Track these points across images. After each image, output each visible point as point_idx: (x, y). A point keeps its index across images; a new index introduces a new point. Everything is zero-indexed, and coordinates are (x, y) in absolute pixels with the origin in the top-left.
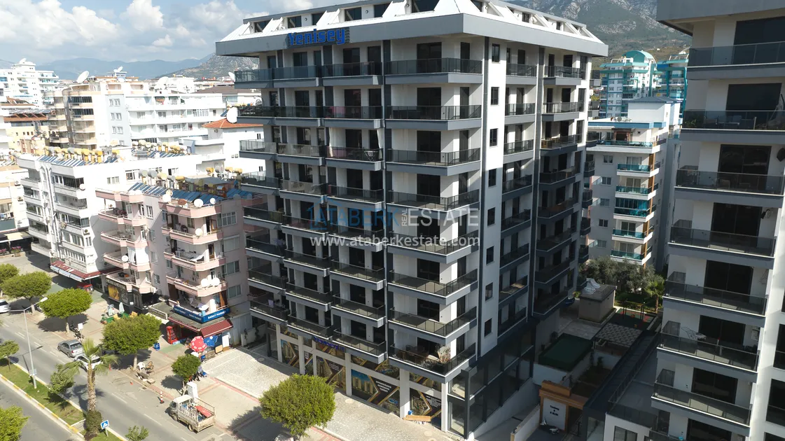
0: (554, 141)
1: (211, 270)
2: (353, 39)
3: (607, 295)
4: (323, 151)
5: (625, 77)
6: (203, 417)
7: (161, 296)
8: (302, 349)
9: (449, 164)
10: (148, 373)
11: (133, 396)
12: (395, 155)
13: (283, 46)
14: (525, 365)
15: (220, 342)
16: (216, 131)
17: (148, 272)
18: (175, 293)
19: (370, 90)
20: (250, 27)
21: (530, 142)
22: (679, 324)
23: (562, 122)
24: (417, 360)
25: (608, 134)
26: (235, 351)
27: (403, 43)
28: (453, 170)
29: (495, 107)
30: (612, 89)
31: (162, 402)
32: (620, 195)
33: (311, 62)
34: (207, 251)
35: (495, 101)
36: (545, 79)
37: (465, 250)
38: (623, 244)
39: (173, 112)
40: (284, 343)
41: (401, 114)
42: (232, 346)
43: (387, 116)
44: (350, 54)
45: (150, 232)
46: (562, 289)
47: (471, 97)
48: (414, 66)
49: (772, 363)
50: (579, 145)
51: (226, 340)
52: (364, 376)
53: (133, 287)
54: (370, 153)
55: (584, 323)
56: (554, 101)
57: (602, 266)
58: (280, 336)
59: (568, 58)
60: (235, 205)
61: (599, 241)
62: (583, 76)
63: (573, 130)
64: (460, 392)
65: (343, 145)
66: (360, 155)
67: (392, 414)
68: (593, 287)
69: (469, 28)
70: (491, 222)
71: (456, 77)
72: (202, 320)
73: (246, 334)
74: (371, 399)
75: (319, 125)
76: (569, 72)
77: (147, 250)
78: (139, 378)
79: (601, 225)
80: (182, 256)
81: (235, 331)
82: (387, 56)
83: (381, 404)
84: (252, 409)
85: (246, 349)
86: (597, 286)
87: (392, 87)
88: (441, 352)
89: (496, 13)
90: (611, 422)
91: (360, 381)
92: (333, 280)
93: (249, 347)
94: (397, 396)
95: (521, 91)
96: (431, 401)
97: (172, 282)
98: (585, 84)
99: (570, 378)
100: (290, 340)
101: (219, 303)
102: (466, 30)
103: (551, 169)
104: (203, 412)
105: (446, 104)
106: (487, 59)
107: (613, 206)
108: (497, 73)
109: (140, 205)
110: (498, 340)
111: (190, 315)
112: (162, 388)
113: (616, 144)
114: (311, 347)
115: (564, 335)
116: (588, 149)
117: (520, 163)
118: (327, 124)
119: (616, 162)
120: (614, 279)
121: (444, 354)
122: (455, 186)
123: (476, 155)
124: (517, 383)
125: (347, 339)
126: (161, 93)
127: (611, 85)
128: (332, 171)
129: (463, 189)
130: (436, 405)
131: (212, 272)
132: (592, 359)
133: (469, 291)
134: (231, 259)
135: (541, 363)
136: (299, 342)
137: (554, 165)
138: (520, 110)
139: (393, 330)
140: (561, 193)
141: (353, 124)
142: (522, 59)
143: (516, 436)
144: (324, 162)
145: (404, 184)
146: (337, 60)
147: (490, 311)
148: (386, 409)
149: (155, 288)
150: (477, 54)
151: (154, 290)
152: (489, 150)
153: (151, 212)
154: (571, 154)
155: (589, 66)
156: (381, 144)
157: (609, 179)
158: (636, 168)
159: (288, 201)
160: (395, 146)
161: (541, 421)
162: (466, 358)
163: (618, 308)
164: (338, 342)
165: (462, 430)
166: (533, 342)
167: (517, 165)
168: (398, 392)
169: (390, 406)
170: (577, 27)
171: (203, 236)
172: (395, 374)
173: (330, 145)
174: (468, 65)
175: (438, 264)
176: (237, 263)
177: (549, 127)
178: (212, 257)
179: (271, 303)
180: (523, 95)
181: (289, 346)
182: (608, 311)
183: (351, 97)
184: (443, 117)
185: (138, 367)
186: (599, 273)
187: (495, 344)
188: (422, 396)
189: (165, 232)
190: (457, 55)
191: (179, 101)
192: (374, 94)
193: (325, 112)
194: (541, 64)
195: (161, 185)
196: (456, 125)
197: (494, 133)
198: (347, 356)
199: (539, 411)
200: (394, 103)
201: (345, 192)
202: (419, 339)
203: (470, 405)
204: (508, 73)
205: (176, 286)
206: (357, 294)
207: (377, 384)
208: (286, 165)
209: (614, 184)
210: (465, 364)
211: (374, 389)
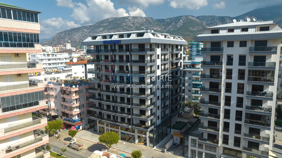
0: (174, 68)
2: (122, 43)
3: (191, 111)
4: (113, 71)
5: (197, 46)
6: (80, 146)
7: (58, 116)
8: (106, 128)
9: (147, 74)
10: (59, 137)
11: (56, 143)
12: (133, 72)
13: (102, 44)
14: (169, 129)
15: (79, 128)
16: (70, 65)
17: (54, 109)
18: (64, 114)
19: (126, 55)
20: (91, 38)
21: (168, 68)
22: (204, 111)
23: (176, 63)
24: (140, 126)
25: (190, 65)
26: (84, 131)
27: (135, 44)
28: (148, 76)
29: (158, 60)
30: (194, 50)
31: (65, 144)
32: (193, 82)
33: (109, 48)
34: (75, 101)
35: (158, 58)
36: (171, 52)
37: (152, 96)
38: (195, 97)
39: (53, 59)
40: (99, 127)
41: (135, 62)
42: (83, 129)
43: (131, 62)
44: (121, 47)
45: (55, 97)
46: (178, 108)
47: (152, 57)
48: (138, 50)
49: (223, 118)
50: (181, 69)
51: (81, 127)
52: (124, 134)
53: (49, 114)
54: (127, 72)
55: (185, 119)
56: (173, 57)
57: (190, 103)
58: (98, 125)
59: (177, 46)
60: (83, 87)
61: (189, 96)
62: (181, 50)
63: (179, 65)
64: (151, 135)
65: (118, 70)
66: (124, 72)
67: (133, 143)
68: (187, 109)
70: (158, 89)
71: (149, 53)
72: (74, 121)
73: (87, 125)
74: (126, 140)
75: (112, 64)
76: (177, 50)
77: (54, 102)
78: (56, 139)
79: (189, 91)
80: (67, 103)
81: (83, 125)
82: (131, 47)
83: (129, 141)
84: (93, 145)
85: (87, 130)
86: (189, 109)
87: (132, 55)
88: (147, 124)
89: (158, 37)
90: (190, 137)
91: (123, 135)
92: (116, 106)
93: (88, 129)
94: (134, 138)
95: (165, 55)
96: (144, 138)
97: (63, 111)
98: (182, 52)
99: (181, 132)
100: (101, 126)
101: (78, 117)
102: (151, 42)
104: (80, 145)
105: (146, 59)
106: (156, 48)
107: (192, 86)
108: (159, 51)
109: (52, 88)
110: (161, 121)
111: (70, 120)
112: (64, 141)
113: (192, 68)
115: (179, 122)
116: (184, 70)
117: (165, 74)
118: (115, 64)
119: (192, 73)
120: (193, 107)
123: (154, 72)
124: (167, 135)
125: (120, 123)
126: (48, 53)
130: (145, 139)
131: (76, 107)
132: (187, 127)
133: (153, 107)
134: (82, 104)
135: (173, 129)
136: (105, 126)
137: (174, 74)
138: (165, 60)
139: (133, 119)
140: (176, 82)
141: (121, 64)
142: (165, 47)
143: (167, 145)
144: (114, 74)
146: (117, 48)
147: (159, 113)
148: (131, 142)
150: (154, 47)
151: (56, 114)
152: (157, 71)
153: (56, 90)
154: (179, 71)
155: (183, 47)
156: (130, 69)
157: (191, 78)
158: (198, 75)
159: (102, 85)
160: (133, 70)
161: (173, 142)
162: (153, 126)
163: (195, 115)
164: (117, 124)
165: (152, 146)
166: (171, 123)
168: (135, 137)
169: (132, 141)
170: (179, 38)
171: (74, 96)
172: (134, 132)
173: (115, 70)
174: (151, 50)
175: (145, 100)
176: (83, 104)
177: (172, 64)
178: (77, 103)
179: (96, 115)
180: (165, 56)
182: (191, 116)
183: (121, 57)
184: (146, 62)
185: (55, 136)
186: (189, 105)
188: (141, 137)
189: (62, 96)
190: (149, 47)
191: (54, 56)
192: (127, 57)
193: (114, 61)
194: (170, 48)
195: (58, 82)
196: (149, 64)
197: (158, 66)
198: (120, 127)
199: (173, 140)
200: (133, 59)
201: (119, 82)
202: (140, 120)
203: (154, 138)
204: (161, 51)
205: (65, 112)
206: (123, 109)
207: (128, 135)
208: (102, 75)
209: (192, 79)
210: (153, 127)
211: (128, 137)
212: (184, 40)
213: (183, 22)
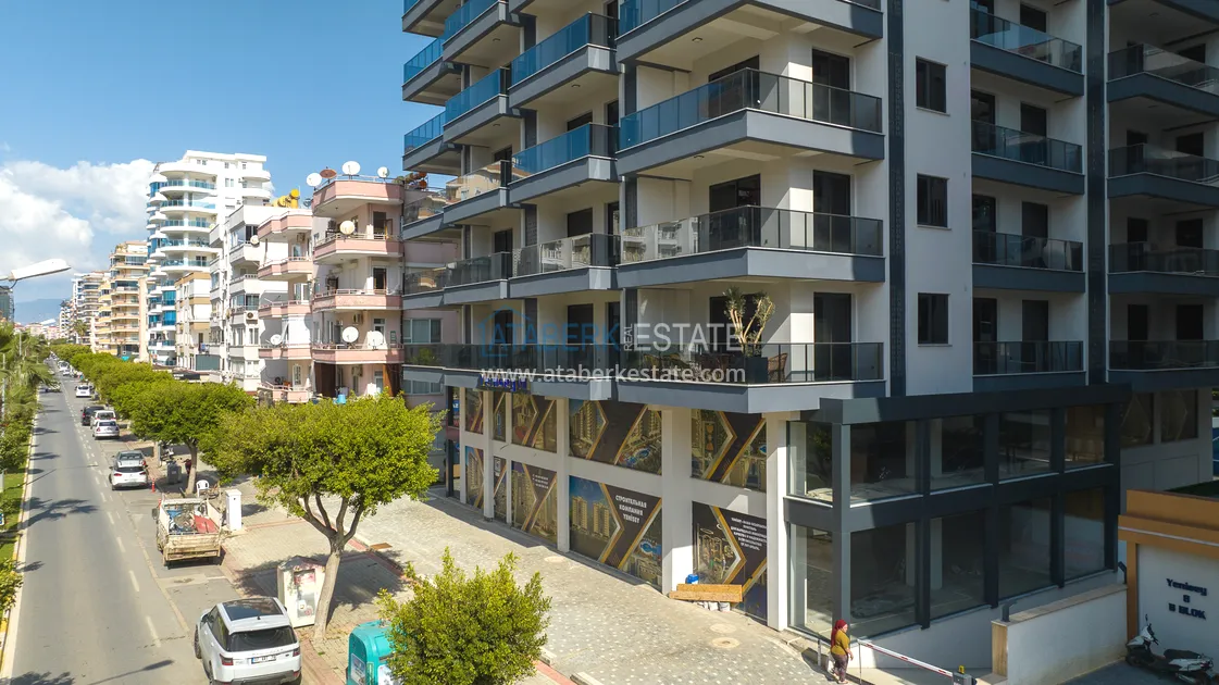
8: (489, 450)
52: (593, 489)
58: (464, 439)
67: (646, 588)
74: (605, 556)
83: (624, 565)
91: (584, 509)
100: (476, 442)
110: (978, 381)
114: (505, 440)
130: (755, 544)
136: (486, 439)
143: (1012, 629)
168: (660, 518)
172: (657, 462)
181: (477, 458)
188: (721, 522)
199: (1122, 595)
203: (850, 525)
207: (617, 504)
211: (612, 520)
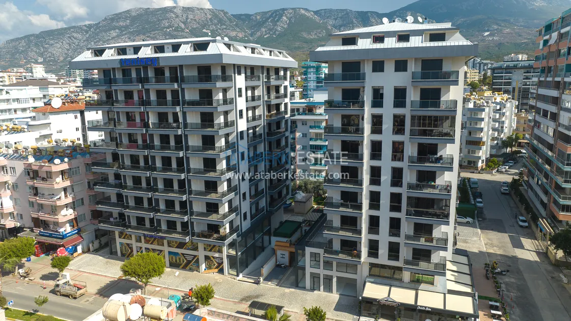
0: (272, 114)
1: (66, 204)
2: (162, 64)
3: (308, 199)
4: (146, 125)
5: (317, 71)
6: (79, 289)
7: (24, 227)
8: (135, 245)
9: (219, 129)
10: (27, 275)
11: (21, 289)
12: (189, 126)
13: (118, 66)
14: (266, 238)
15: (76, 250)
16: (44, 114)
17: (11, 214)
18: (37, 223)
19: (172, 91)
20: (92, 53)
21: (260, 116)
22: (332, 197)
23: (276, 104)
24: (209, 236)
25: (304, 109)
26: (86, 255)
27: (190, 66)
28: (222, 132)
29: (241, 98)
30: (310, 78)
31: (45, 288)
32: (312, 143)
33: (134, 75)
34: (63, 193)
35: (240, 96)
36: (265, 82)
37: (230, 174)
38: (316, 171)
40: (121, 244)
41: (192, 103)
42: (84, 252)
43: (183, 104)
44: (159, 72)
45: (13, 185)
46: (283, 195)
47: (228, 93)
48: (197, 79)
49: (368, 208)
50: (286, 116)
51: (79, 249)
52: (176, 254)
54: (175, 125)
55: (298, 216)
56: (271, 93)
57: (306, 184)
58: (119, 241)
59: (277, 70)
60: (79, 161)
61: (303, 170)
62: (285, 79)
63: (282, 108)
64: (233, 252)
65: (156, 121)
66: (169, 126)
67: (195, 272)
68: (301, 195)
69: (225, 61)
70: (243, 159)
71: (220, 84)
72: (63, 237)
73: (93, 243)
74: (181, 267)
75: (143, 110)
76: (278, 78)
77: (11, 198)
78: (22, 278)
79: (303, 161)
80: (42, 197)
81: (85, 243)
82: (182, 73)
83: (188, 268)
84: (109, 283)
85: (94, 253)
86: (304, 195)
87: (184, 89)
88: (221, 230)
89: (238, 51)
90: (308, 250)
91: (174, 257)
92: (154, 199)
93: (96, 251)
94: (197, 261)
95: (253, 89)
96: (217, 260)
97: (36, 216)
98: (287, 83)
99: (290, 241)
100: (125, 241)
101: (72, 226)
103: (272, 130)
104: (79, 286)
105: (215, 98)
106: (235, 74)
107: (309, 149)
108: (240, 81)
109: (3, 167)
110: (251, 223)
111: (53, 235)
112: (41, 281)
113: (308, 114)
114: (141, 242)
115: (286, 221)
116: (291, 118)
117: (255, 127)
118: (147, 110)
119: (309, 124)
120: (311, 191)
121: (223, 231)
122: (223, 140)
123: (233, 124)
124: (263, 249)
125: (166, 232)
127: (309, 76)
128: (151, 136)
129: (227, 142)
130: (220, 261)
131: (66, 206)
132: (301, 230)
133: (234, 196)
134: (79, 197)
135: (274, 236)
136: (133, 242)
137: (274, 127)
138: (253, 99)
139: (193, 222)
140: (278, 142)
141: (162, 109)
142: (252, 72)
143: (264, 269)
144: (147, 131)
145: (194, 141)
146: (151, 74)
147: (246, 207)
148: (191, 270)
149: (19, 223)
150: (230, 72)
151: (18, 225)
152: (239, 121)
153: (14, 171)
154: (282, 121)
155: (288, 73)
156: (181, 120)
157: (306, 134)
158: (319, 127)
159: (122, 155)
160: (189, 121)
161: (276, 262)
162: (235, 233)
163: (316, 206)
164: (160, 234)
165: (235, 274)
166: (270, 225)
167: (254, 128)
168: (198, 258)
169: (194, 268)
170: (280, 53)
171: (60, 183)
172: (196, 249)
173: (150, 122)
174: (225, 78)
175: (216, 182)
176: (82, 199)
177: (269, 108)
178: (66, 196)
179: (112, 220)
180: (254, 90)
181: (125, 245)
182: (309, 208)
183: (161, 94)
184: (214, 105)
185: (19, 273)
186: (304, 187)
187: (250, 226)
188: (212, 258)
189: (30, 183)
190: (220, 73)
191: (4, 92)
192: (175, 93)
193: (145, 103)
194: (263, 74)
195: (17, 153)
196: (221, 109)
197: (241, 111)
198: (165, 242)
199: (275, 258)
200: (187, 98)
201: (159, 148)
202: (208, 225)
203: (238, 257)
204: (246, 80)
205: (40, 217)
206: (170, 204)
207: (185, 257)
208: (120, 134)
209: (308, 137)
210: (234, 236)
211: (183, 260)
212: (290, 59)
213: (288, 22)
